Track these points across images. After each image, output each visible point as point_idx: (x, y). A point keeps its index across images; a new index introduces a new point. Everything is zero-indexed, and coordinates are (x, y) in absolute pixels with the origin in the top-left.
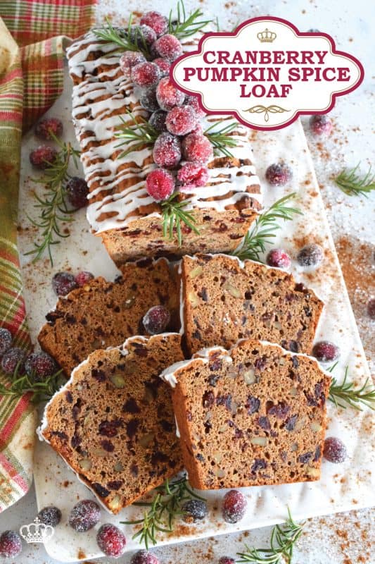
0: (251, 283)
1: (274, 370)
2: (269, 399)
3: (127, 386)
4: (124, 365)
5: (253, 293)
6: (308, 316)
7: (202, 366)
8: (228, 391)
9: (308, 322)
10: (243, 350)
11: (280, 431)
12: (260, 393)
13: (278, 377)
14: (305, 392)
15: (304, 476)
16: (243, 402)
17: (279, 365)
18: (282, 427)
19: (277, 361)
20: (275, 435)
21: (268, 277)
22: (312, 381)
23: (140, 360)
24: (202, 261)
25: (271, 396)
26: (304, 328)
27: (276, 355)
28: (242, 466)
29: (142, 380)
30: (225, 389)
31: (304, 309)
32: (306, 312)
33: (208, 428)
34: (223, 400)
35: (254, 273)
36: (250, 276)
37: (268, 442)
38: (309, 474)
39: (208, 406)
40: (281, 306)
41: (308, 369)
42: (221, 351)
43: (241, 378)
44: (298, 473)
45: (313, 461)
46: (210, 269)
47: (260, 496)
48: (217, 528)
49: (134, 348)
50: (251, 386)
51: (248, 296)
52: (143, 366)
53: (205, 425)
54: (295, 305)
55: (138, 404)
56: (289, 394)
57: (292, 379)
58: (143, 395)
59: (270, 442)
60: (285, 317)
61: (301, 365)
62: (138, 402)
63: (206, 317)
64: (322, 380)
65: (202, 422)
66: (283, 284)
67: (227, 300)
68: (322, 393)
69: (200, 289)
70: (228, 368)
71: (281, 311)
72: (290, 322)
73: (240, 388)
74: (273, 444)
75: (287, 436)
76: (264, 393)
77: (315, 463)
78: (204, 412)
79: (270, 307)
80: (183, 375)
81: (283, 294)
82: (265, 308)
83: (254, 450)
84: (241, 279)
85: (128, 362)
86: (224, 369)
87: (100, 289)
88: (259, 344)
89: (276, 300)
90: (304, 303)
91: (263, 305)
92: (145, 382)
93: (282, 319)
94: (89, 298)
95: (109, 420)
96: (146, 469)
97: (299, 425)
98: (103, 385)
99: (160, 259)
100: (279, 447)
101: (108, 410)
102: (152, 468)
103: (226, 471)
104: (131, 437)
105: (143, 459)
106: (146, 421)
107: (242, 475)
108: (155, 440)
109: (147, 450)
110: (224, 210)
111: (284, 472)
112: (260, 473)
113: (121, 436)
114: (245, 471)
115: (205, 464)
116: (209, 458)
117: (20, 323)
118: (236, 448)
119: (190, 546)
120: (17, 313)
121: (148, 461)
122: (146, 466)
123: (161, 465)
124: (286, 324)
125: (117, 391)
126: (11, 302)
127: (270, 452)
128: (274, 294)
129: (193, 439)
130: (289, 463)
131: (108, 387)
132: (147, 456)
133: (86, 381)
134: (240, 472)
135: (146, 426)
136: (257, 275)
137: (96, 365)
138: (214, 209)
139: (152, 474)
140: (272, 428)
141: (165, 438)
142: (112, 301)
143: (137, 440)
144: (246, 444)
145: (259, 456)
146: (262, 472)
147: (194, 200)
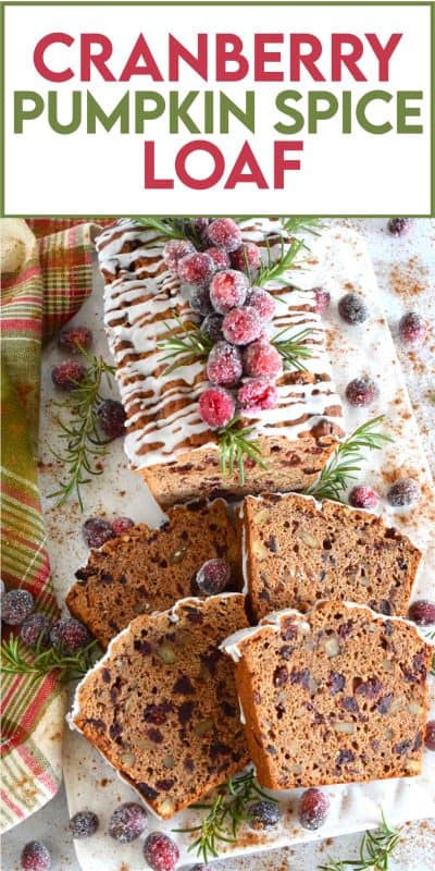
0: (330, 528)
1: (362, 639)
2: (356, 675)
3: (178, 661)
4: (174, 634)
5: (333, 541)
6: (402, 569)
7: (272, 634)
8: (305, 666)
9: (402, 576)
10: (324, 614)
11: (370, 714)
12: (344, 667)
13: (367, 648)
14: (401, 665)
15: (402, 770)
16: (324, 679)
17: (368, 631)
18: (372, 709)
19: (365, 627)
20: (364, 720)
21: (352, 521)
22: (410, 651)
23: (194, 627)
24: (268, 502)
25: (359, 671)
26: (398, 585)
27: (364, 620)
28: (324, 760)
29: (197, 653)
30: (302, 664)
31: (398, 560)
32: (400, 565)
33: (281, 712)
34: (298, 677)
35: (334, 515)
36: (330, 519)
37: (356, 729)
38: (408, 767)
39: (280, 684)
40: (368, 557)
41: (404, 636)
42: (295, 615)
43: (321, 650)
44: (393, 767)
45: (413, 751)
46: (279, 512)
47: (346, 794)
48: (292, 835)
49: (186, 613)
50: (333, 659)
51: (327, 545)
52: (198, 635)
53: (277, 708)
54: (387, 556)
55: (192, 683)
56: (382, 668)
57: (385, 649)
58: (198, 672)
59: (358, 729)
60: (374, 571)
61: (396, 631)
62: (192, 681)
63: (275, 572)
64: (422, 650)
65: (273, 705)
66: (370, 530)
67: (301, 551)
68: (423, 666)
69: (267, 538)
70: (304, 637)
71: (369, 563)
72: (380, 576)
73: (320, 662)
74: (362, 731)
75: (379, 720)
76: (350, 668)
77: (415, 754)
78: (275, 693)
79: (354, 559)
80: (250, 647)
81: (371, 542)
82: (349, 560)
83: (339, 739)
84: (318, 524)
85: (179, 630)
86: (300, 638)
87: (142, 540)
88: (343, 606)
89: (362, 549)
90: (397, 553)
91: (346, 556)
92: (201, 656)
93: (369, 573)
94: (129, 550)
95: (157, 704)
96: (204, 764)
97: (394, 706)
98: (148, 660)
99: (215, 500)
100: (370, 734)
101: (155, 691)
102: (210, 763)
103: (304, 766)
104: (183, 724)
105: (199, 752)
106: (202, 704)
107: (324, 771)
108: (214, 728)
109: (205, 741)
110: (298, 439)
111: (377, 765)
112: (346, 768)
113: (172, 723)
114: (327, 765)
115: (277, 758)
116: (282, 750)
117: (43, 582)
118: (315, 737)
119: (259, 858)
120: (39, 570)
121: (206, 753)
122: (204, 761)
123: (222, 759)
124: (376, 580)
125: (166, 667)
126: (31, 556)
127: (359, 741)
128: (359, 542)
129: (262, 726)
130: (383, 755)
131: (154, 662)
132: (204, 748)
133: (126, 656)
134: (321, 766)
135: (202, 710)
136: (338, 518)
137: (139, 635)
138: (284, 437)
139: (210, 770)
140: (361, 711)
141: (227, 725)
142: (157, 554)
143: (191, 728)
144: (328, 732)
145: (345, 746)
146: (348, 767)
147: (259, 426)
